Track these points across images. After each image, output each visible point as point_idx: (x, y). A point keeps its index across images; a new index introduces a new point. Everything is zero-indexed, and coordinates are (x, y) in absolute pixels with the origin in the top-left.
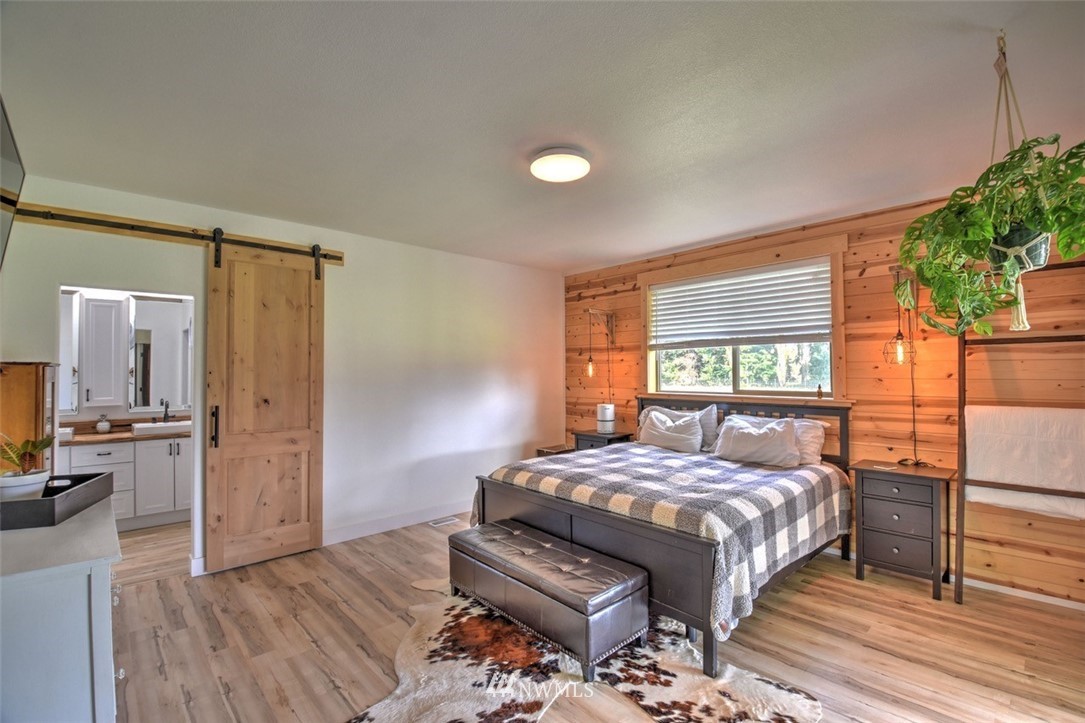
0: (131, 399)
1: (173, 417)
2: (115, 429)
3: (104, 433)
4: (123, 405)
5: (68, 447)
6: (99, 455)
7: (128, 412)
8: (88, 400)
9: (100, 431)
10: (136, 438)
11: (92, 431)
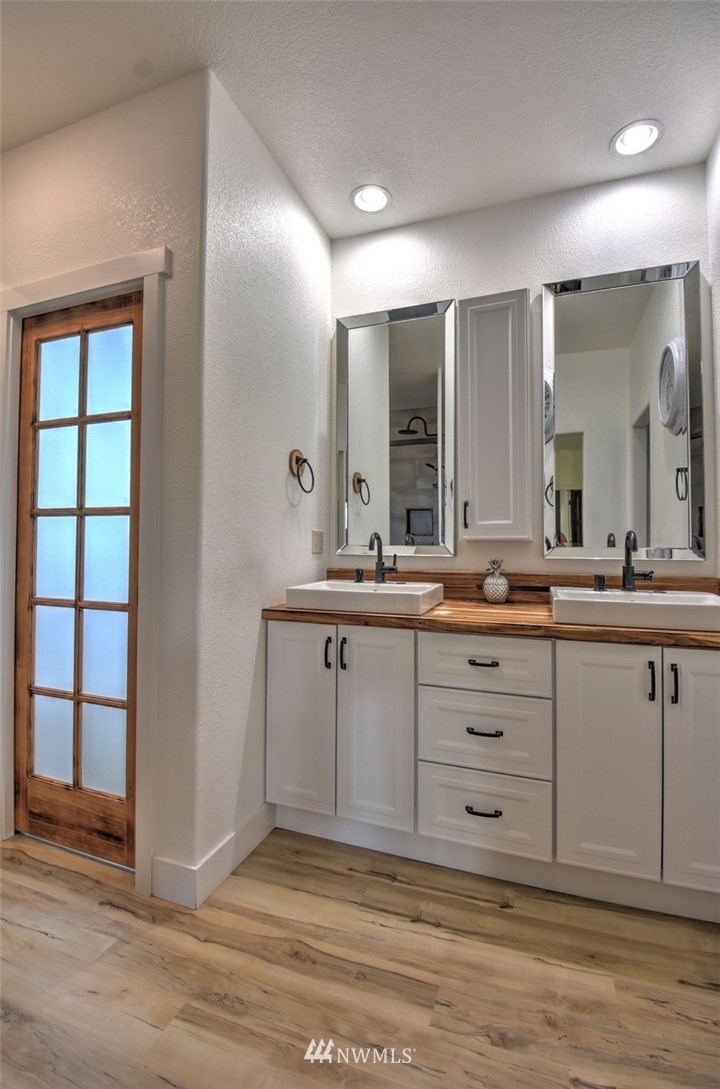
0: (550, 532)
1: (647, 576)
2: (519, 596)
3: (496, 603)
4: (532, 539)
5: (412, 631)
6: (473, 663)
7: (543, 556)
8: (466, 526)
9: (489, 598)
10: (558, 631)
11: (478, 596)
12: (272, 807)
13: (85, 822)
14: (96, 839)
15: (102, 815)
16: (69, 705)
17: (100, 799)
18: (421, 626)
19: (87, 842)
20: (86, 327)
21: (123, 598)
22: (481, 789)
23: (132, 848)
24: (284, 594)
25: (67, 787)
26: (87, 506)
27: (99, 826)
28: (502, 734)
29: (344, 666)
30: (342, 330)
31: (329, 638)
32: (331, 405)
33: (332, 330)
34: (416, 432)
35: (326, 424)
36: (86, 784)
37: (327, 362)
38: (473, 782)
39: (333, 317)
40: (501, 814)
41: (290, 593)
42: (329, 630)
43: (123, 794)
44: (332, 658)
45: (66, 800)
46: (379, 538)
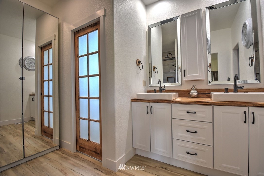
0: (210, 79)
3: (194, 97)
4: (204, 79)
5: (170, 104)
6: (188, 112)
7: (208, 84)
8: (185, 76)
9: (192, 96)
10: (214, 103)
11: (188, 96)
12: (135, 149)
13: (91, 149)
14: (94, 153)
15: (95, 148)
16: (87, 121)
17: (95, 144)
18: (173, 102)
19: (92, 154)
20: (88, 32)
21: (98, 96)
22: (191, 147)
23: (101, 156)
24: (136, 96)
25: (87, 141)
26: (90, 75)
27: (94, 150)
28: (197, 132)
29: (152, 113)
30: (149, 29)
31: (148, 106)
32: (147, 48)
33: (147, 29)
34: (169, 57)
35: (146, 53)
36: (91, 140)
37: (145, 37)
38: (189, 145)
39: (147, 26)
40: (197, 154)
41: (138, 95)
42: (148, 104)
43: (99, 143)
44: (149, 111)
45: (87, 144)
46: (160, 81)
